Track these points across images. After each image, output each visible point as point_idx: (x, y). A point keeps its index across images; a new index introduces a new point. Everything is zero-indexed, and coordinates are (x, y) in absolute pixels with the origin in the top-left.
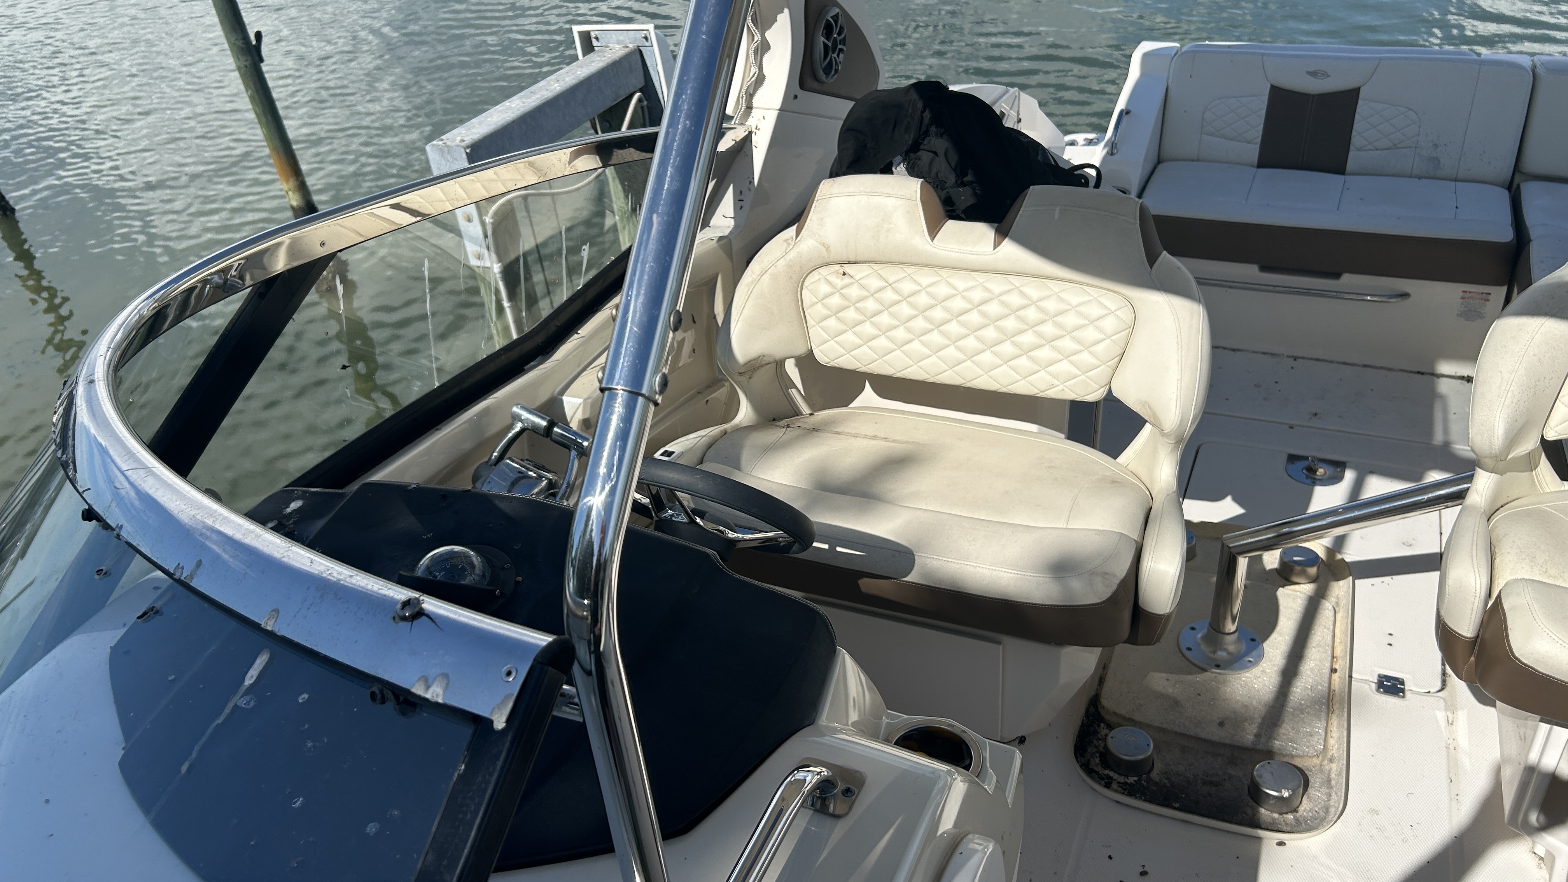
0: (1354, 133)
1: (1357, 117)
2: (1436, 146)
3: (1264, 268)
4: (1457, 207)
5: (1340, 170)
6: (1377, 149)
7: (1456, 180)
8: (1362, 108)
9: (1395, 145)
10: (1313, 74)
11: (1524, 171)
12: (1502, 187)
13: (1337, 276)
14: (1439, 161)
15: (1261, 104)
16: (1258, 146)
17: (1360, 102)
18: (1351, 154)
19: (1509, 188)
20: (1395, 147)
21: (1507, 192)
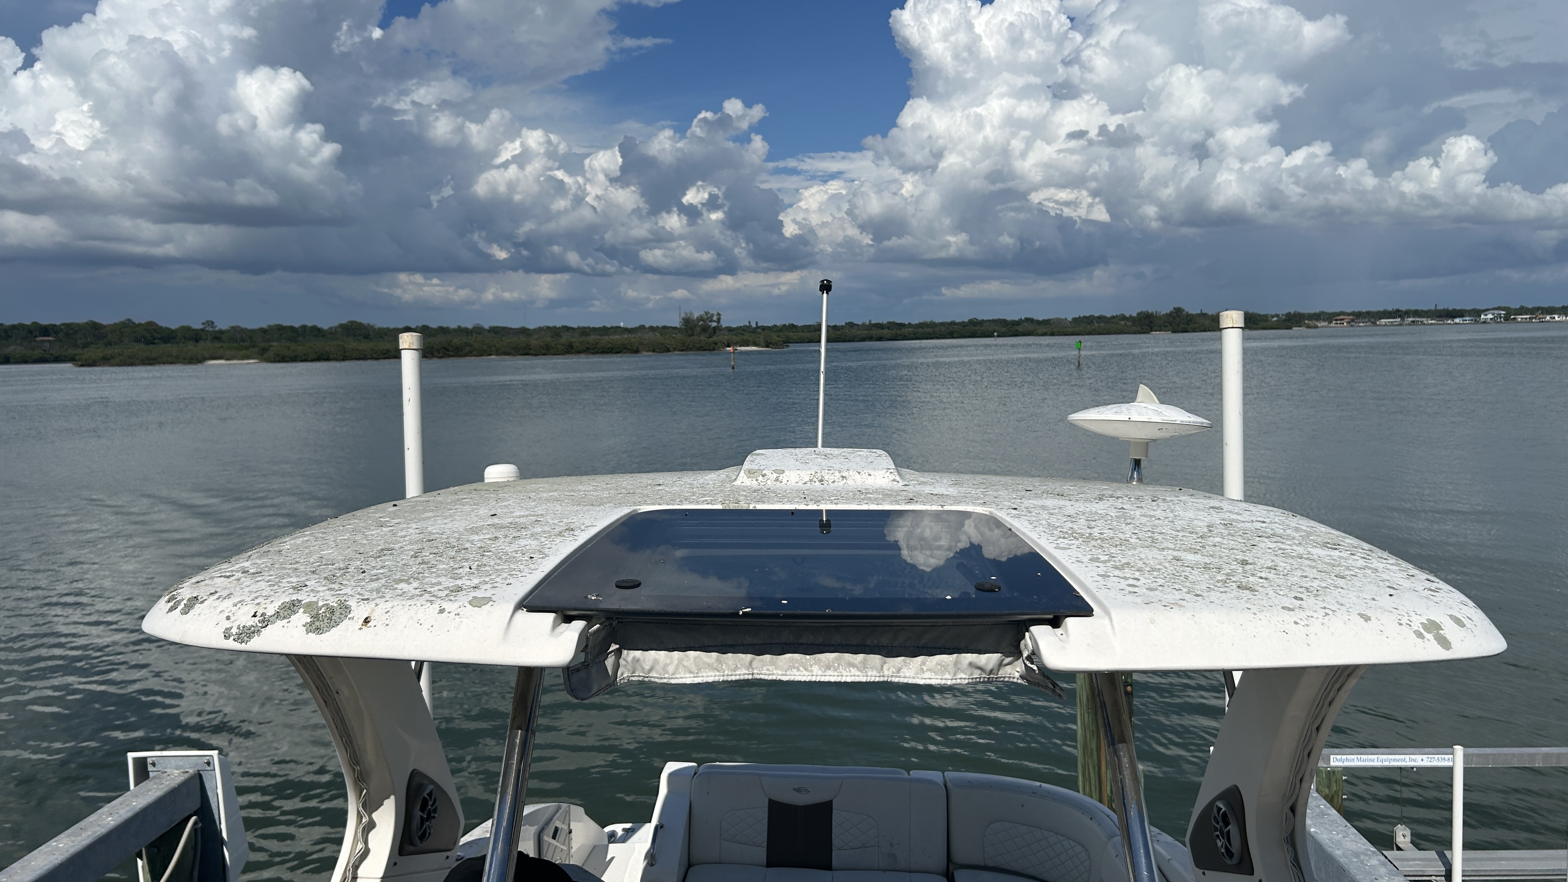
0: (833, 836)
1: (834, 823)
2: (892, 845)
5: (828, 867)
6: (852, 849)
7: (910, 872)
8: (837, 817)
9: (863, 845)
10: (798, 790)
11: (954, 862)
12: (941, 876)
14: (895, 856)
15: (763, 814)
16: (765, 849)
17: (834, 812)
18: (834, 853)
19: (946, 877)
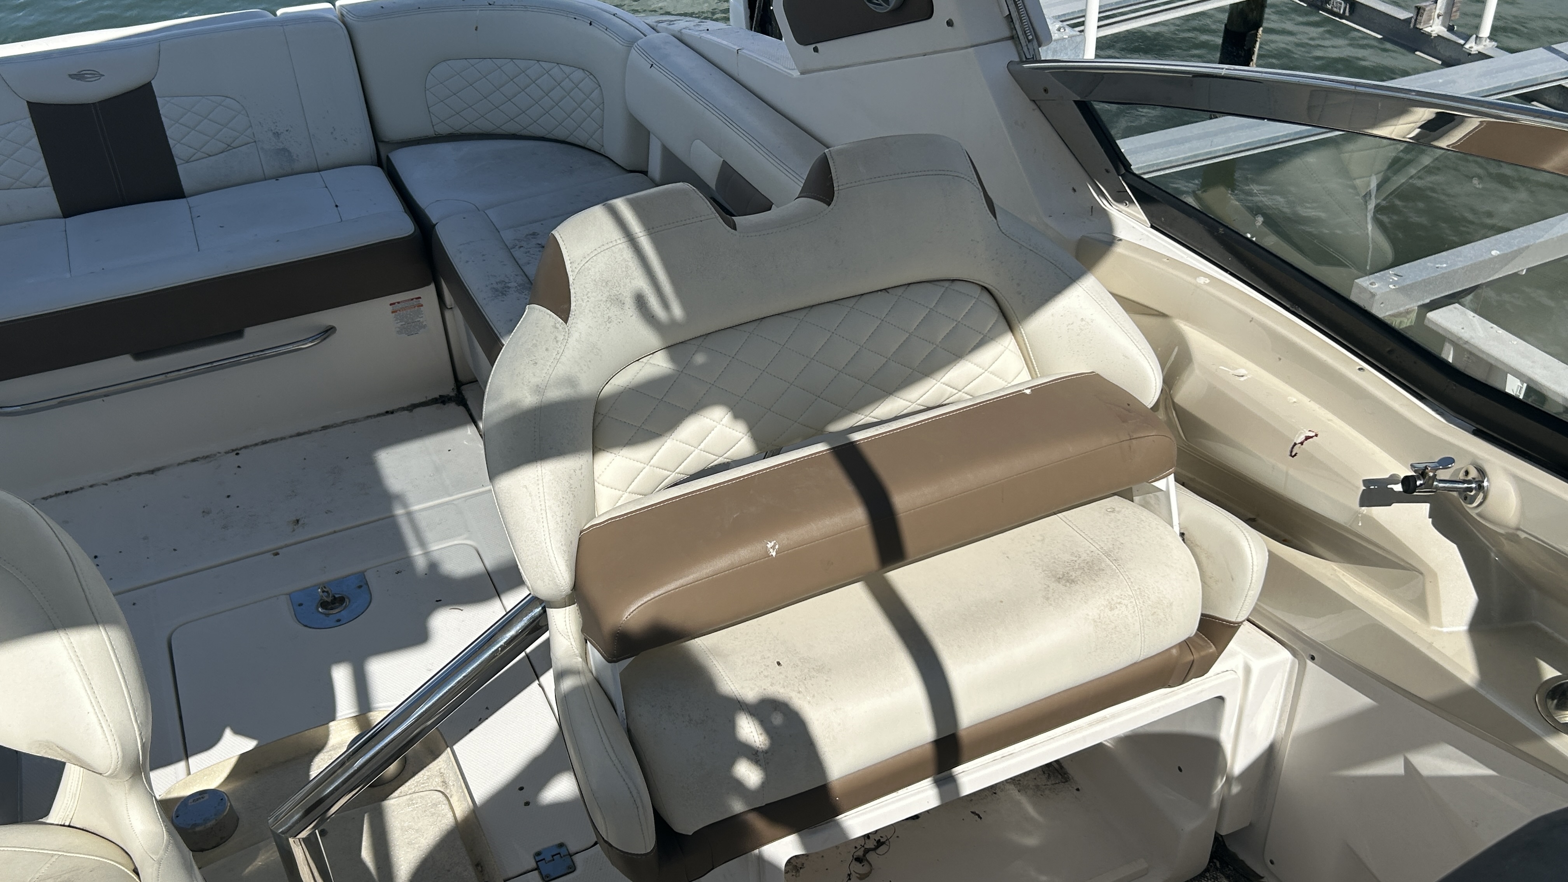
0: (171, 142)
1: (164, 119)
2: (277, 135)
3: (139, 355)
4: (337, 206)
5: (176, 192)
6: (210, 156)
7: (319, 171)
8: (166, 107)
9: (229, 146)
10: (79, 76)
11: (387, 140)
12: (372, 165)
13: (238, 334)
14: (288, 151)
15: (26, 129)
16: (50, 190)
17: (160, 101)
18: (180, 169)
19: (379, 164)
20: (229, 147)
21: (379, 169)
